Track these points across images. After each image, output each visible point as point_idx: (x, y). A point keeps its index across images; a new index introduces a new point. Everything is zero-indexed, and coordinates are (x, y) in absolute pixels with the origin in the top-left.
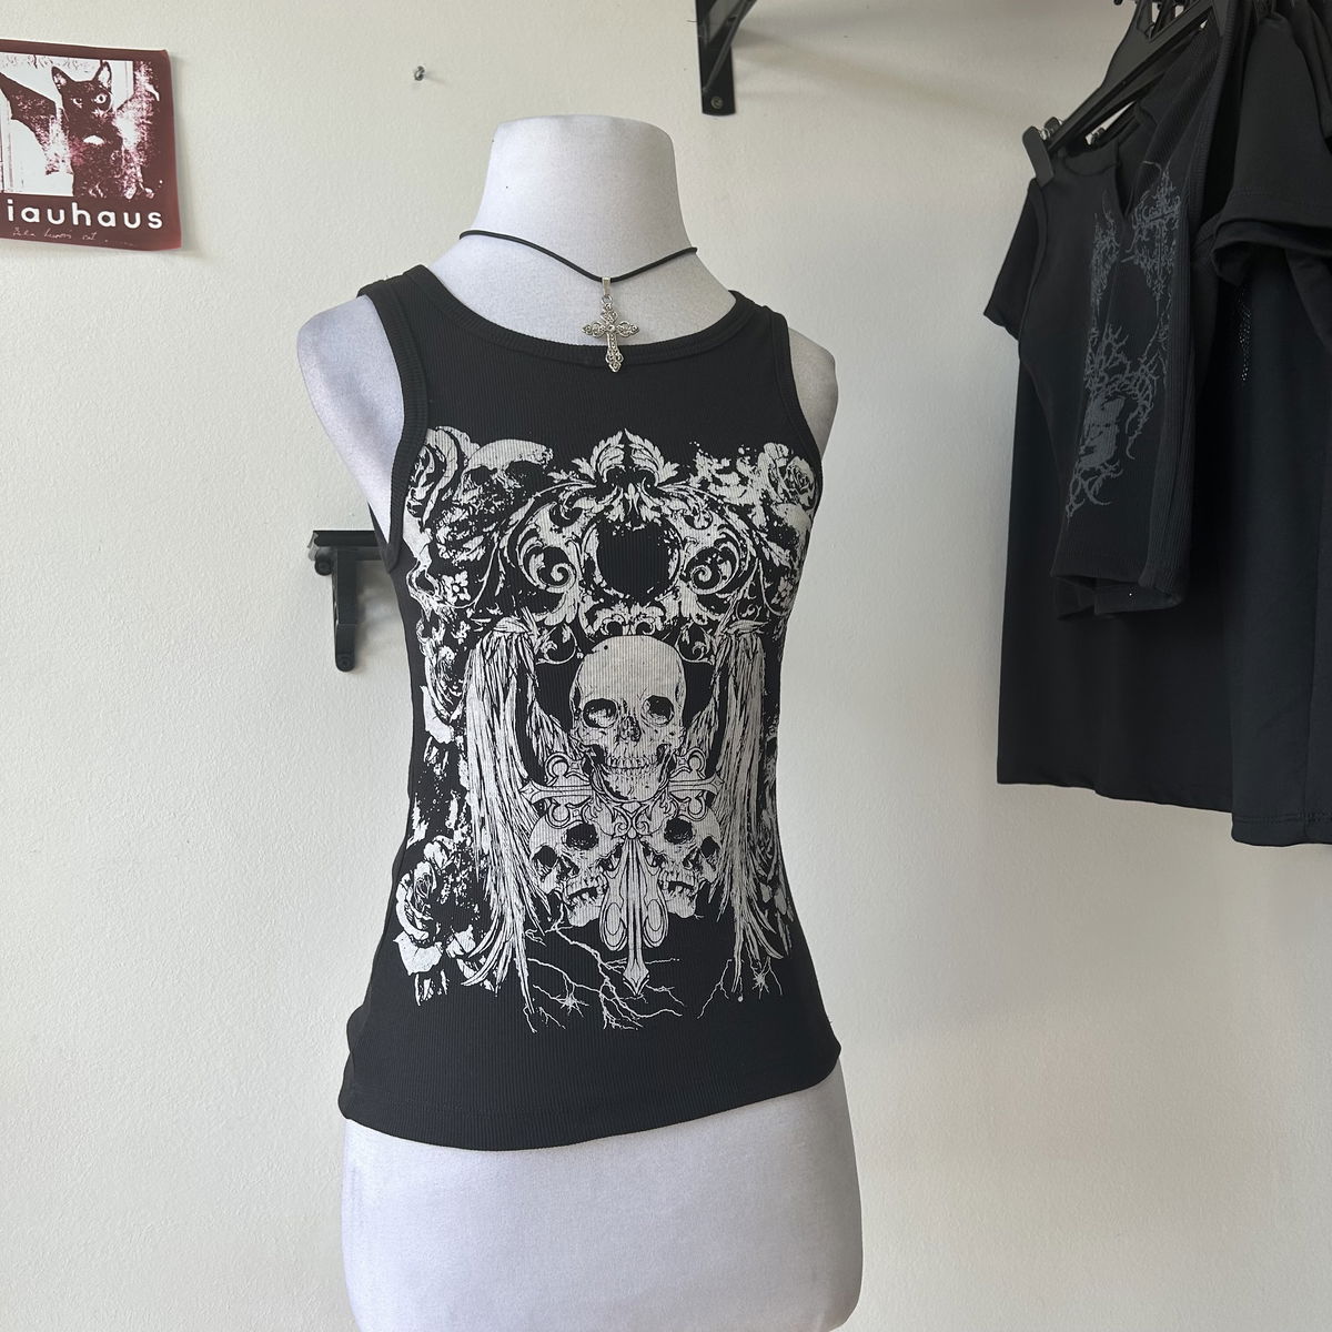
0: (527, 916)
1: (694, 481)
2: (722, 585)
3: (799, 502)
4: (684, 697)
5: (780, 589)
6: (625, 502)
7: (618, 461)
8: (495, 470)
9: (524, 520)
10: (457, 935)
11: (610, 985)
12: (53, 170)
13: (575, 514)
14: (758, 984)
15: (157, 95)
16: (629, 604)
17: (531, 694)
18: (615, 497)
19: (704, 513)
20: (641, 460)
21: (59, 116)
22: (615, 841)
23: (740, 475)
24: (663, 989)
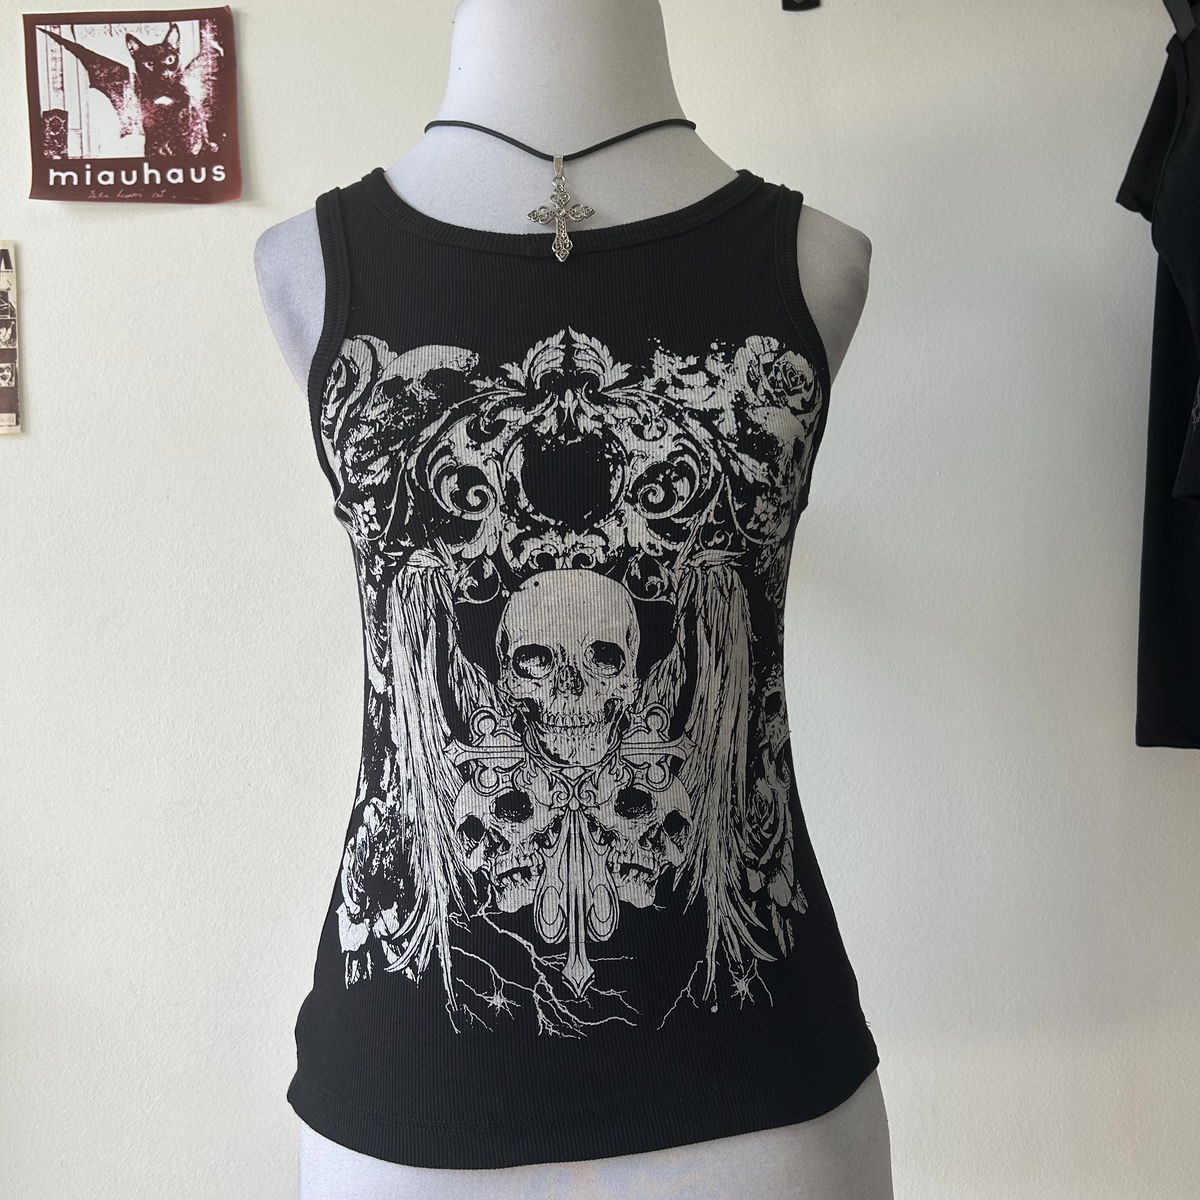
0: (451, 896)
1: (649, 384)
2: (679, 507)
3: (786, 404)
4: (637, 643)
5: (757, 511)
6: (559, 411)
7: (556, 364)
8: (411, 381)
9: (436, 436)
10: (383, 912)
11: (546, 984)
12: (127, 133)
13: (497, 427)
14: (740, 991)
15: (221, 50)
16: (562, 532)
17: (451, 639)
18: (547, 407)
19: (657, 420)
20: (584, 362)
21: (132, 80)
22: (554, 813)
23: (709, 374)
24: (612, 992)
